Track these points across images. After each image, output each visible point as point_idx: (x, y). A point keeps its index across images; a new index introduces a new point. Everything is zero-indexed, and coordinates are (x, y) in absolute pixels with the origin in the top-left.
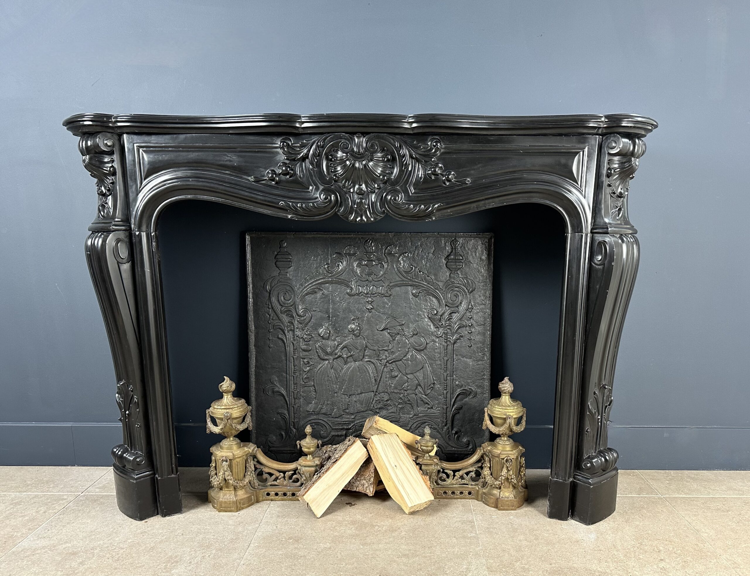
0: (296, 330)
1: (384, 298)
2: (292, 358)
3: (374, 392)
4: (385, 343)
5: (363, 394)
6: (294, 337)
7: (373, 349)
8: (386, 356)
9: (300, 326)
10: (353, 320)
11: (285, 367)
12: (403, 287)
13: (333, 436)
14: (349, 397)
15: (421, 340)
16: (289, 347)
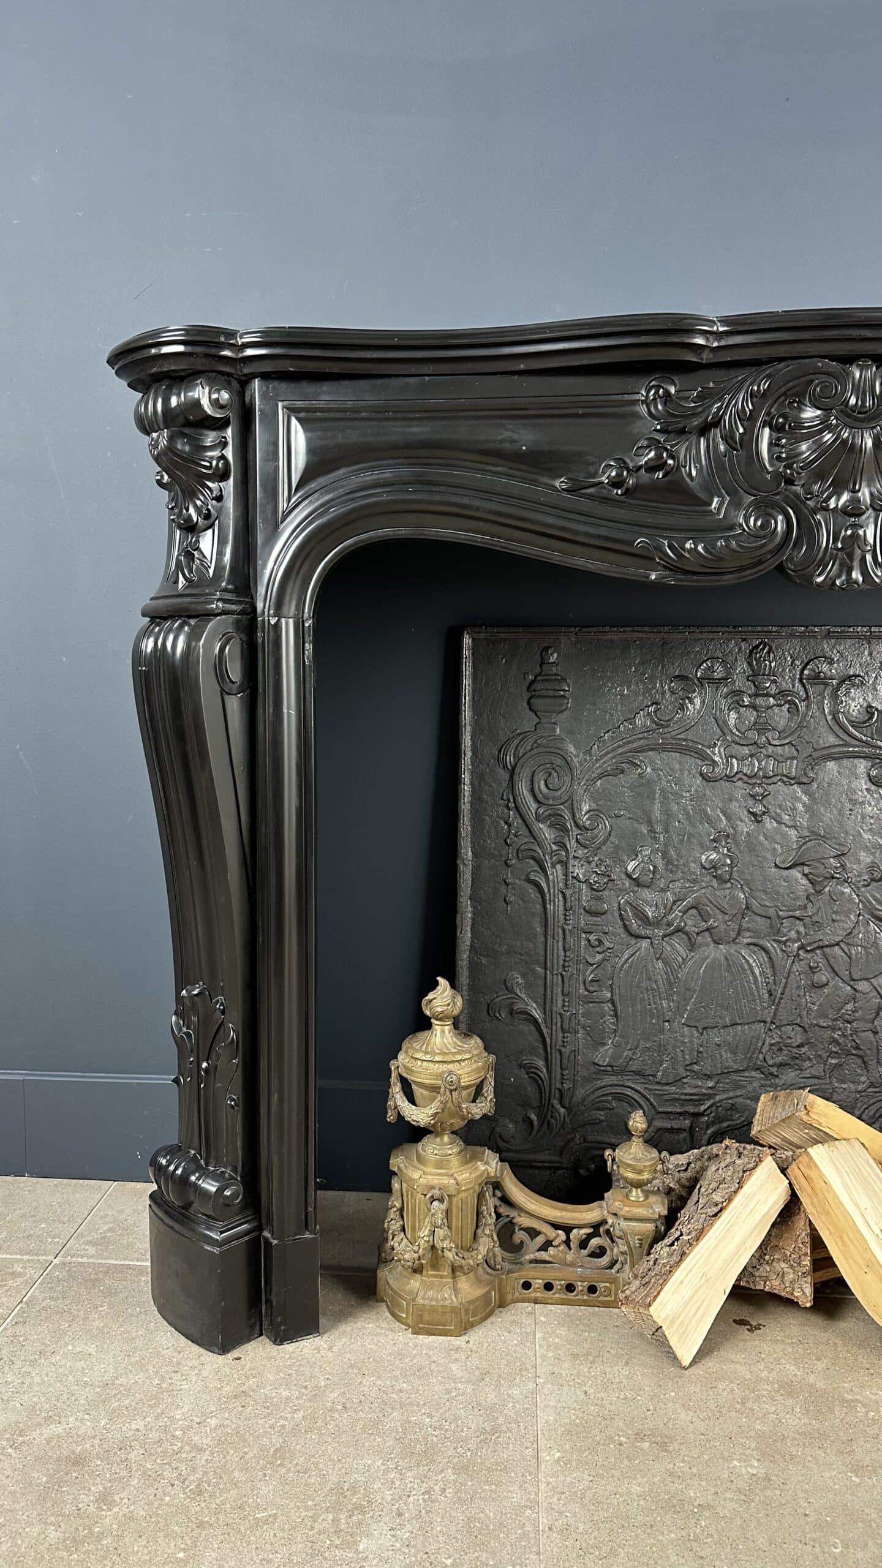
0: (572, 862)
1: (795, 786)
2: (560, 931)
3: (765, 1022)
4: (794, 899)
5: (740, 1027)
6: (566, 880)
8: (798, 932)
9: (581, 852)
10: (714, 840)
12: (845, 762)
13: (659, 1129)
14: (702, 1034)
16: (554, 905)
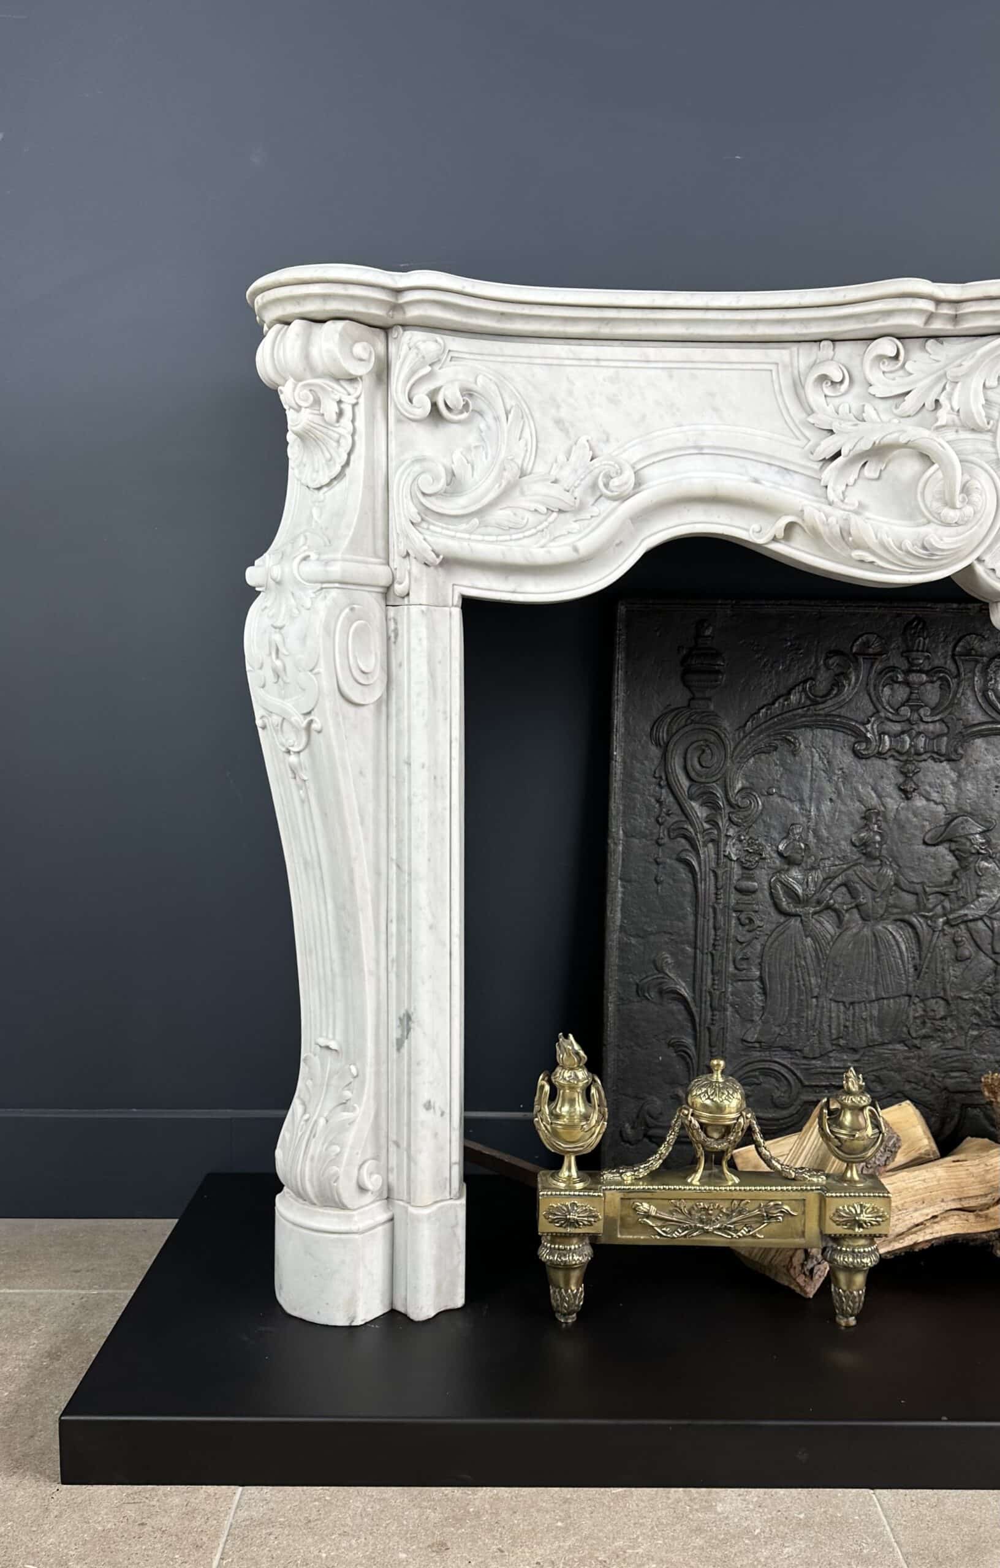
0: (723, 840)
1: (945, 764)
2: (711, 910)
3: (910, 996)
6: (718, 859)
7: (912, 890)
8: (944, 908)
10: (864, 818)
11: (692, 932)
13: (805, 1103)
14: (848, 1009)
16: (705, 884)
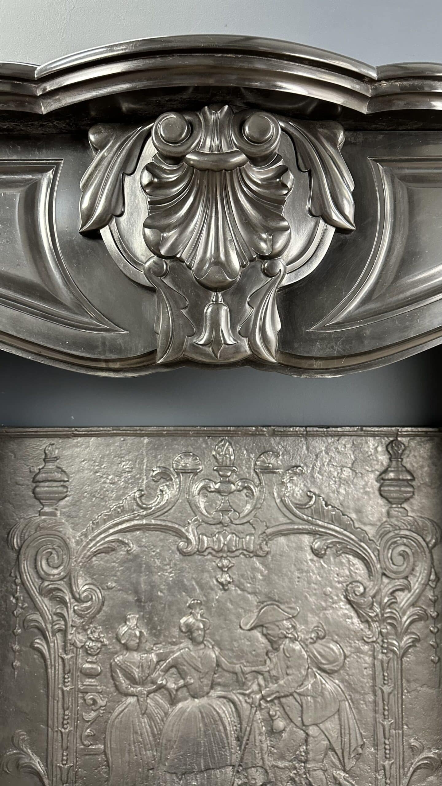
0: (69, 631)
1: (255, 559)
2: (60, 692)
3: (233, 766)
4: (256, 656)
5: (211, 772)
6: (65, 647)
7: (231, 670)
9: (78, 621)
10: (190, 607)
11: (45, 712)
12: (292, 537)
14: (181, 779)
15: (332, 650)
16: (55, 669)
